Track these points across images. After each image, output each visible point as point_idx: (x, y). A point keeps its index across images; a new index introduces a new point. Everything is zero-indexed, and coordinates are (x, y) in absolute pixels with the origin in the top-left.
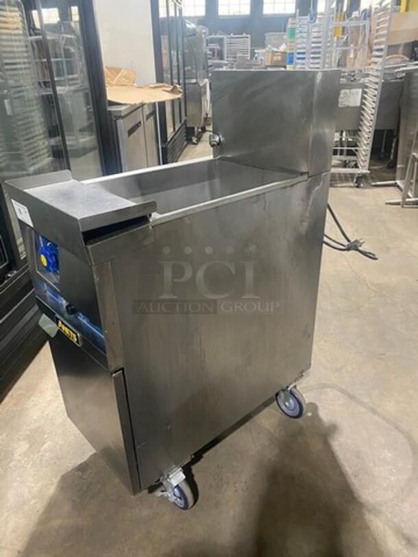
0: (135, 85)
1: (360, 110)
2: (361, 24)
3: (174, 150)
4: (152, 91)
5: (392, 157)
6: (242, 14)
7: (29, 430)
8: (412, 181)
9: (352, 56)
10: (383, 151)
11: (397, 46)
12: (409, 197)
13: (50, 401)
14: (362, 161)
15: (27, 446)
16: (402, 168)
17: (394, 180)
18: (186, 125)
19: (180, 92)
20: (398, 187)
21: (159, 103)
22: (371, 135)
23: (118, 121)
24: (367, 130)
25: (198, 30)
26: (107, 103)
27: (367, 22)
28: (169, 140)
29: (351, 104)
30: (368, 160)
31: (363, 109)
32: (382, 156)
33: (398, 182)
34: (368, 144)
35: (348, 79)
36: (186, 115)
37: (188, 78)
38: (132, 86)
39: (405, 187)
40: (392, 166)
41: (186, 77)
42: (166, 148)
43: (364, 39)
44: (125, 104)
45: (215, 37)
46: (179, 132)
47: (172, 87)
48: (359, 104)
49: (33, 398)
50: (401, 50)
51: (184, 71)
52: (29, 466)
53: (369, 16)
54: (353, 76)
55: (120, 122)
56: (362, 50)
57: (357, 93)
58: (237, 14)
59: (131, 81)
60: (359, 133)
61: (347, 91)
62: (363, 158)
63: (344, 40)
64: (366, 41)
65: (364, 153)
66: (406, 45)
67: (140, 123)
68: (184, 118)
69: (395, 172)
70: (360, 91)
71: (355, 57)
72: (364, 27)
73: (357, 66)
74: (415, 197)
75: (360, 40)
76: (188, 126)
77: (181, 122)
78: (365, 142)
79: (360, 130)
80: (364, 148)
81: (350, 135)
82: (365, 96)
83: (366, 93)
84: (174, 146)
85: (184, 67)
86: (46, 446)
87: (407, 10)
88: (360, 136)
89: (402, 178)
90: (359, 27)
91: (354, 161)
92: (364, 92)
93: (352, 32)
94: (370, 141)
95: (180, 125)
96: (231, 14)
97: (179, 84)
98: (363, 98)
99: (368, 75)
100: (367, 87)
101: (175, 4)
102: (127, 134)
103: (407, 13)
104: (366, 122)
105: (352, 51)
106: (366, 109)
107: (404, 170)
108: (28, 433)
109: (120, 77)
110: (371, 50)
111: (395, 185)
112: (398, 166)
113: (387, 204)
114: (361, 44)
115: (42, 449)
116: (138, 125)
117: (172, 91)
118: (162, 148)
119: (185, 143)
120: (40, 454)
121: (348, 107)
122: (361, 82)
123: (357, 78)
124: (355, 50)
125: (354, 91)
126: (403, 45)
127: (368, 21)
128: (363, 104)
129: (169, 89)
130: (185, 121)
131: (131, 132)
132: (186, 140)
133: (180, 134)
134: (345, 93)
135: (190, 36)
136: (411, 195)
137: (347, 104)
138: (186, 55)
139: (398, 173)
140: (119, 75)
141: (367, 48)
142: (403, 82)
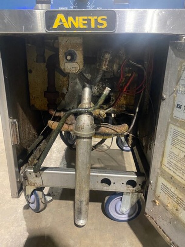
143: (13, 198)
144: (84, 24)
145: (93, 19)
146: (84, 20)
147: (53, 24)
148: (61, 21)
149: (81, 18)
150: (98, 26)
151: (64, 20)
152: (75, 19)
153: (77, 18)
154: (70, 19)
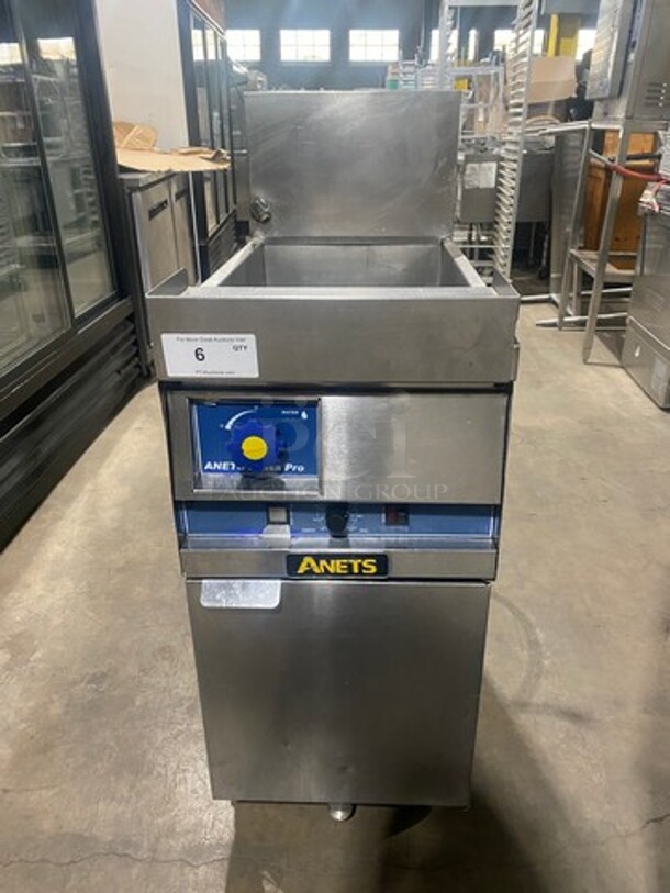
0: (155, 149)
1: (494, 194)
2: (493, 72)
3: (219, 252)
4: (183, 157)
5: (544, 262)
6: (317, 59)
7: (11, 636)
8: (571, 295)
9: (481, 118)
10: (531, 255)
11: (546, 105)
12: (569, 315)
13: (41, 596)
14: (500, 264)
15: (8, 656)
16: (557, 278)
17: (548, 293)
18: (235, 216)
19: (225, 160)
20: (554, 303)
21: (194, 173)
22: (512, 227)
23: (133, 195)
24: (506, 220)
25: (251, 77)
26: (117, 169)
27: (500, 69)
28: (210, 235)
29: (483, 185)
30: (509, 265)
31: (500, 192)
32: (531, 262)
33: (554, 296)
34: (507, 239)
35: (477, 149)
36: (235, 202)
37: (237, 149)
38: (151, 151)
39: (562, 301)
40: (545, 276)
41: (235, 146)
42: (206, 247)
43: (497, 93)
44: (144, 172)
45: (278, 92)
46: (225, 227)
47: (214, 153)
48: (493, 185)
49: (11, 594)
50: (550, 110)
51: (231, 137)
52: (14, 681)
53: (503, 60)
54: (483, 144)
55: (137, 196)
56: (495, 109)
57: (490, 169)
58: (310, 59)
59: (148, 144)
60: (496, 226)
61: (476, 165)
62: (501, 261)
63: (470, 96)
64: (500, 95)
65: (502, 253)
66: (558, 104)
67: (166, 202)
68: (232, 207)
69: (548, 284)
70: (494, 165)
71: (486, 121)
72: (496, 75)
73: (489, 132)
74: (577, 315)
75: (492, 95)
76: (239, 219)
77: (227, 211)
78: (504, 237)
79: (497, 223)
80: (503, 246)
81: (482, 229)
82: (502, 172)
83: (502, 168)
84: (217, 248)
85: (231, 131)
86: (38, 655)
87: (557, 53)
88: (496, 230)
89: (557, 292)
90: (489, 76)
91: (489, 267)
92: (500, 167)
93: (480, 84)
94: (511, 236)
95: (226, 216)
96: (301, 58)
97: (223, 147)
98: (499, 175)
99: (504, 143)
100: (502, 159)
101: (215, 33)
102: (146, 216)
103: (557, 58)
104: (504, 209)
105: (481, 111)
106: (504, 191)
107: (559, 280)
108: (9, 639)
109: (131, 138)
110: (507, 108)
111: (550, 301)
112: (553, 275)
113: (538, 325)
114: (494, 101)
115: (32, 659)
116: (162, 206)
117: (213, 160)
118: (200, 247)
119: (235, 245)
120: (30, 665)
121: (478, 188)
122: (494, 152)
123: (489, 148)
124: (486, 110)
125: (485, 165)
126: (552, 104)
127: (502, 68)
128: (498, 183)
129: (210, 156)
130: (235, 211)
131: (153, 213)
132: (236, 241)
133: (226, 230)
134: (473, 169)
135: (239, 84)
136: (571, 312)
137: (476, 183)
138: (233, 114)
139: (553, 285)
140: (131, 134)
141: (501, 106)
142: (553, 155)
143: (215, 798)
144: (342, 569)
145: (355, 563)
146: (342, 564)
147: (297, 569)
148: (309, 565)
149: (338, 562)
150: (364, 572)
151: (313, 564)
152: (329, 563)
153: (332, 562)
154: (323, 563)
